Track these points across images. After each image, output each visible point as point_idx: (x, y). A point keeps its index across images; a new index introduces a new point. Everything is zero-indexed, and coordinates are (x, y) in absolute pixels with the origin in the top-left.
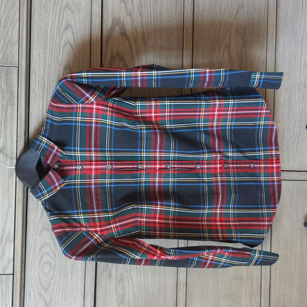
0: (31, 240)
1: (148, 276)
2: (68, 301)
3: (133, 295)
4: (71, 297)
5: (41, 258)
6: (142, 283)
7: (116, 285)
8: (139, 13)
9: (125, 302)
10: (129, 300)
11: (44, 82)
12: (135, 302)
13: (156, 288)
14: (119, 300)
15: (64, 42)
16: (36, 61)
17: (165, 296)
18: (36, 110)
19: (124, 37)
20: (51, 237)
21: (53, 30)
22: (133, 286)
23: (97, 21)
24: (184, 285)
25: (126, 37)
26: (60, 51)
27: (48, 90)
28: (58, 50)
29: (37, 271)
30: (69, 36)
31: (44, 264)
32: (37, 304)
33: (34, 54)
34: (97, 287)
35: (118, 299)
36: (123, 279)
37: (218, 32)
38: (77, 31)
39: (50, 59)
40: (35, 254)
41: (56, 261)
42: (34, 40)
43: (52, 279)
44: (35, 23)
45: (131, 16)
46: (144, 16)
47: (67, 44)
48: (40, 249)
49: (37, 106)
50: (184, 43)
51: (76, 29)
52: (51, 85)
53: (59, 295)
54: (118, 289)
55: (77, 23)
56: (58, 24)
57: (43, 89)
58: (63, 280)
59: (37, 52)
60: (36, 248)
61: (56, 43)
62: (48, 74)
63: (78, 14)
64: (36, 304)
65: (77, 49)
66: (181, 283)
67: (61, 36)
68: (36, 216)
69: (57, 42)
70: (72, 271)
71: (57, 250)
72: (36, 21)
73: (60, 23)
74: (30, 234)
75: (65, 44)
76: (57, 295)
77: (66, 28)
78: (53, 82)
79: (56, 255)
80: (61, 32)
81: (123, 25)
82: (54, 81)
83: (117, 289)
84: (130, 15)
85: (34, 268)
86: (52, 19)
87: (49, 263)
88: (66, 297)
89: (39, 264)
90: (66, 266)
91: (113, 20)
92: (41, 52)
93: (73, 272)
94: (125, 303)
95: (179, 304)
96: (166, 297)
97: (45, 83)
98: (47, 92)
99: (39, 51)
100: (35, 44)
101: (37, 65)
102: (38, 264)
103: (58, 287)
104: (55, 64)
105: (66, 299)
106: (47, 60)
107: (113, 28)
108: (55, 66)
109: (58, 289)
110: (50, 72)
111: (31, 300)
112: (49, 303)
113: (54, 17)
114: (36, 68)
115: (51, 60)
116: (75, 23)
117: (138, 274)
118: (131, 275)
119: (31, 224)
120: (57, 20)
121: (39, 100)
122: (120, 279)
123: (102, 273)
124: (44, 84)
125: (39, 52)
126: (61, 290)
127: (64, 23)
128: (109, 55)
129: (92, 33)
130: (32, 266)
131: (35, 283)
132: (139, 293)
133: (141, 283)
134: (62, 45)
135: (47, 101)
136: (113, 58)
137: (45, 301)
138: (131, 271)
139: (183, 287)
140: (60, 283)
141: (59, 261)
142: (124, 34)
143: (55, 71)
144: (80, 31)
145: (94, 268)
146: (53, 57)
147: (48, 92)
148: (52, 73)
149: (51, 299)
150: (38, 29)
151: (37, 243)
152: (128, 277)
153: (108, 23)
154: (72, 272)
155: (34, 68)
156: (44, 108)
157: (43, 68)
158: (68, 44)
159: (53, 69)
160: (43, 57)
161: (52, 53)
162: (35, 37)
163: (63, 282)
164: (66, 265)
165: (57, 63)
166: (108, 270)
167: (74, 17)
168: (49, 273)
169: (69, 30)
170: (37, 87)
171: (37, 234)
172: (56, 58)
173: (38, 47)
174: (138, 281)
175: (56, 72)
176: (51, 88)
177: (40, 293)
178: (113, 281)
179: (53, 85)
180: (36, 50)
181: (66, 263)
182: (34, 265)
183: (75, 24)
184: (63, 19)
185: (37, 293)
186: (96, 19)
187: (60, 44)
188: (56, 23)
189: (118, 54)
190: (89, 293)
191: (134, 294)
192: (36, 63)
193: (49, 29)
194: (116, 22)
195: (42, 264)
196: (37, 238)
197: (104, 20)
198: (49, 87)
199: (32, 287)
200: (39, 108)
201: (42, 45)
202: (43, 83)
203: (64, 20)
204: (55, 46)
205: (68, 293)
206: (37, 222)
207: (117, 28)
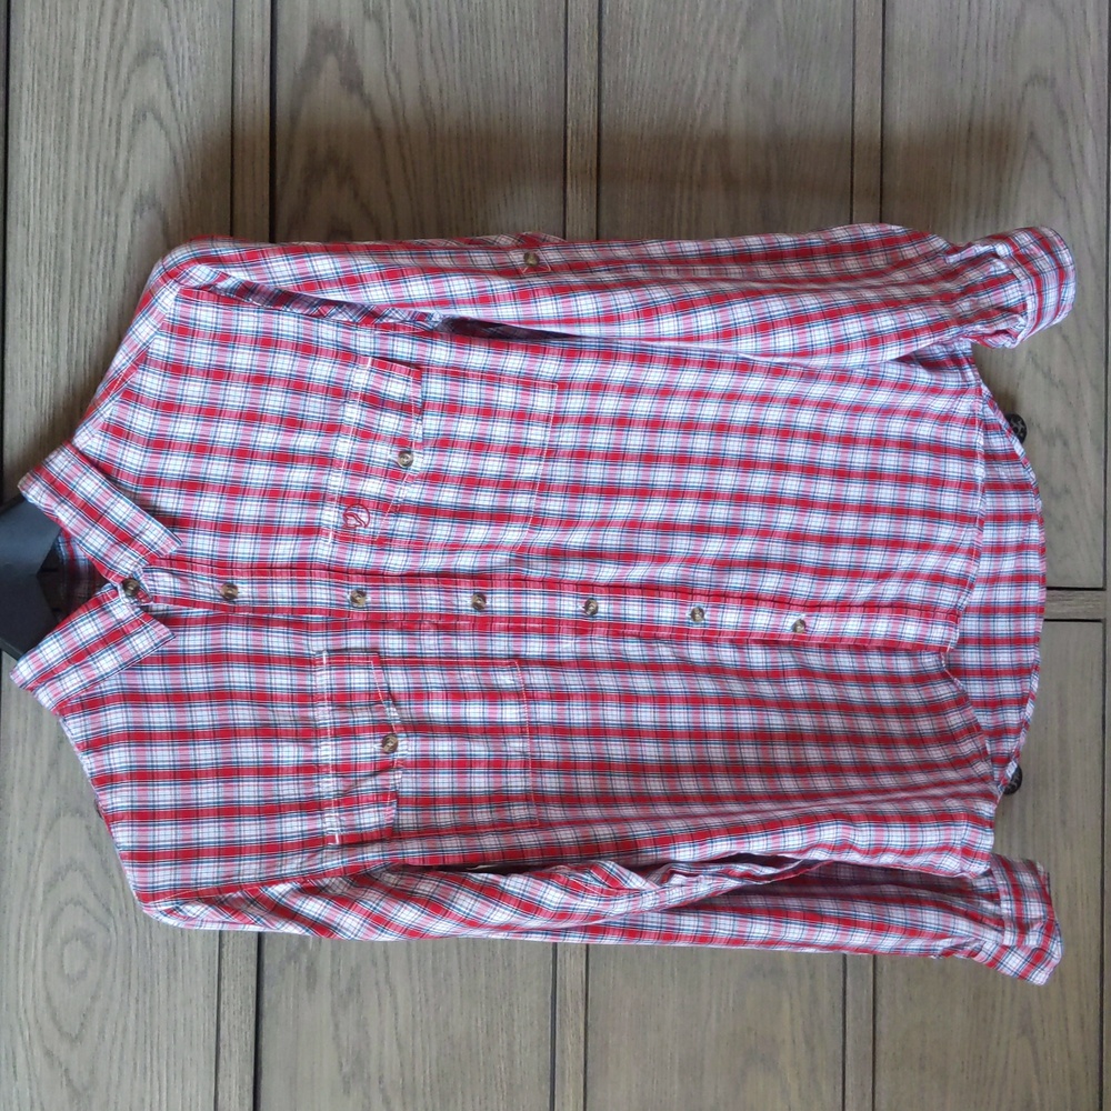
0: (15, 852)
1: (450, 975)
2: (155, 1078)
3: (395, 1046)
4: (167, 1064)
5: (54, 921)
6: (427, 1000)
7: (334, 1014)
8: (406, 13)
9: (366, 1076)
10: (381, 1068)
11: (59, 255)
12: (402, 1075)
13: (479, 1022)
14: (346, 1069)
15: (135, 109)
16: (29, 179)
17: (510, 1045)
18: (31, 359)
19: (356, 98)
20: (90, 839)
21: (93, 63)
22: (396, 1014)
23: (255, 34)
24: (580, 1004)
25: (362, 95)
26: (118, 140)
27: (76, 287)
28: (114, 138)
29: (39, 969)
30: (151, 87)
31: (65, 942)
32: (39, 1094)
33: (23, 150)
34: (266, 1023)
35: (341, 1065)
36: (359, 991)
37: (684, 90)
38: (183, 69)
39: (83, 172)
40: (30, 905)
41: (112, 929)
42: (21, 99)
43: (94, 998)
44: (27, 32)
45: (380, 21)
46: (426, 21)
47: (144, 116)
48: (51, 885)
49: (34, 346)
50: (570, 125)
51: (177, 62)
52: (87, 266)
53: (121, 1058)
54: (341, 1026)
55: (182, 42)
56: (112, 40)
57: (57, 282)
58: (137, 1001)
59: (34, 143)
60: (36, 882)
61: (103, 109)
62: (75, 228)
63: (185, 7)
64: (35, 1096)
65: (184, 133)
66: (569, 995)
67: (122, 86)
68: (33, 764)
69: (108, 107)
70: (171, 968)
71: (115, 887)
72: (28, 27)
73: (119, 37)
74: (9, 829)
75: (139, 117)
76: (116, 1057)
77: (142, 57)
78: (94, 259)
79: (112, 909)
80: (124, 71)
81: (351, 51)
82: (96, 251)
83: (336, 1026)
84: (375, 16)
85: (25, 962)
86: (89, 24)
87: (87, 940)
88: (148, 1065)
89: (47, 941)
90: (148, 946)
91: (314, 32)
92: (47, 143)
93: (175, 970)
94: (369, 1077)
95: (563, 1074)
96: (517, 1048)
97: (62, 260)
98: (72, 294)
99: (40, 137)
100: (24, 110)
101: (31, 191)
102: (40, 945)
103: (120, 1028)
104: (100, 191)
105: (149, 1073)
106: (73, 176)
107: (312, 65)
108: (100, 198)
109: (119, 1035)
110: (81, 219)
111: (16, 1080)
112: (86, 1089)
113: (97, 14)
114: (29, 202)
115: (87, 174)
116: (174, 39)
117: (415, 969)
118: (387, 974)
119: (15, 791)
120: (106, 28)
121: (41, 323)
122: (350, 991)
123: (282, 971)
124: (58, 264)
125: (40, 141)
126: (131, 1037)
127: (133, 36)
128: (299, 161)
129: (239, 76)
130: (18, 950)
131: (31, 1014)
132: (418, 1039)
133: (423, 1000)
134: (127, 119)
135: (73, 328)
136: (314, 173)
137: (69, 1081)
138: (387, 959)
139: (576, 1011)
140: (128, 1012)
141: (120, 928)
143: (99, 217)
144: (194, 69)
145: (254, 952)
146: (93, 165)
147: (77, 294)
148: (91, 222)
149: (92, 1072)
150: (37, 56)
151: (37, 859)
152: (377, 984)
153: (296, 43)
154: (171, 970)
155: (20, 203)
156: (61, 353)
157: (55, 204)
158: (150, 116)
159: (92, 207)
160: (57, 162)
161: (89, 148)
162: (25, 89)
163: (137, 1010)
164: (148, 942)
165: (108, 187)
166: (304, 959)
167: (170, 19)
168: (83, 974)
169: (154, 64)
170: (35, 276)
171: (36, 830)
172: (105, 167)
173: (37, 123)
174: (413, 994)
175: (106, 219)
176: (87, 281)
177: (48, 1053)
178: (324, 997)
179: (94, 266)
180: (29, 137)
181: (148, 936)
182: (25, 946)
183: (173, 43)
184: (129, 24)
185: (38, 1051)
186: (253, 25)
187: (119, 116)
188: (105, 40)
189: (333, 159)
190: (233, 1045)
191: (399, 1046)
192: (29, 185)
193: (78, 59)
194: (326, 39)
195: (59, 941)
196: (39, 844)
197: (280, 32)
198: (77, 276)
199: (22, 1034)
200: (43, 353)
201: (53, 117)
202: (56, 257)
203: (134, 25)
204: (102, 121)
205: (155, 1049)
206: (37, 785)
207: (330, 63)
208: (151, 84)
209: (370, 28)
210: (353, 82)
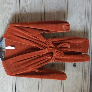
3: (26, 85)
8: (30, 6)
9: (24, 87)
21: (5, 10)
22: (26, 83)
23: (18, 7)
26: (7, 15)
31: (1, 76)
43: (3, 81)
58: (7, 81)
61: (6, 13)
67: (7, 11)
73: (7, 7)
75: (9, 14)
77: (9, 9)
81: (25, 9)
84: (27, 6)
87: (3, 76)
106: (3, 18)
107: (22, 10)
109: (5, 83)
110: (4, 21)
112: (3, 87)
118: (26, 80)
137: (1, 87)
161: (5, 16)
166: (19, 78)
167: (11, 6)
168: (3, 79)
174: (28, 81)
178: (21, 81)
183: (11, 8)
189: (23, 17)
194: (23, 8)
198: (3, 26)
207: (23, 10)
208: (10, 11)
209: (27, 7)
210: (25, 11)
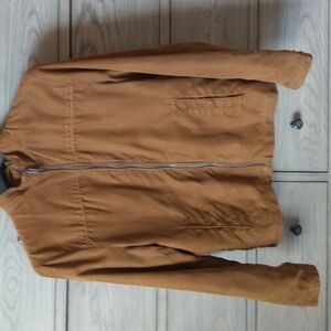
7: (90, 302)
15: (29, 29)
19: (96, 25)
23: (65, 7)
29: (1, 288)
30: (34, 23)
43: (18, 297)
48: (5, 263)
73: (24, 7)
77: (31, 14)
80: (25, 19)
81: (94, 11)
83: (91, 305)
86: (15, 4)
89: (4, 280)
91: (83, 6)
94: (101, 321)
102: (1, 280)
107: (83, 14)
112: (16, 324)
123: (74, 289)
142: (95, 21)
149: (17, 319)
153: (77, 9)
158: (33, 32)
168: (14, 289)
169: (34, 16)
177: (4, 313)
184: (27, 4)
189: (89, 44)
195: (7, 280)
207: (88, 14)
